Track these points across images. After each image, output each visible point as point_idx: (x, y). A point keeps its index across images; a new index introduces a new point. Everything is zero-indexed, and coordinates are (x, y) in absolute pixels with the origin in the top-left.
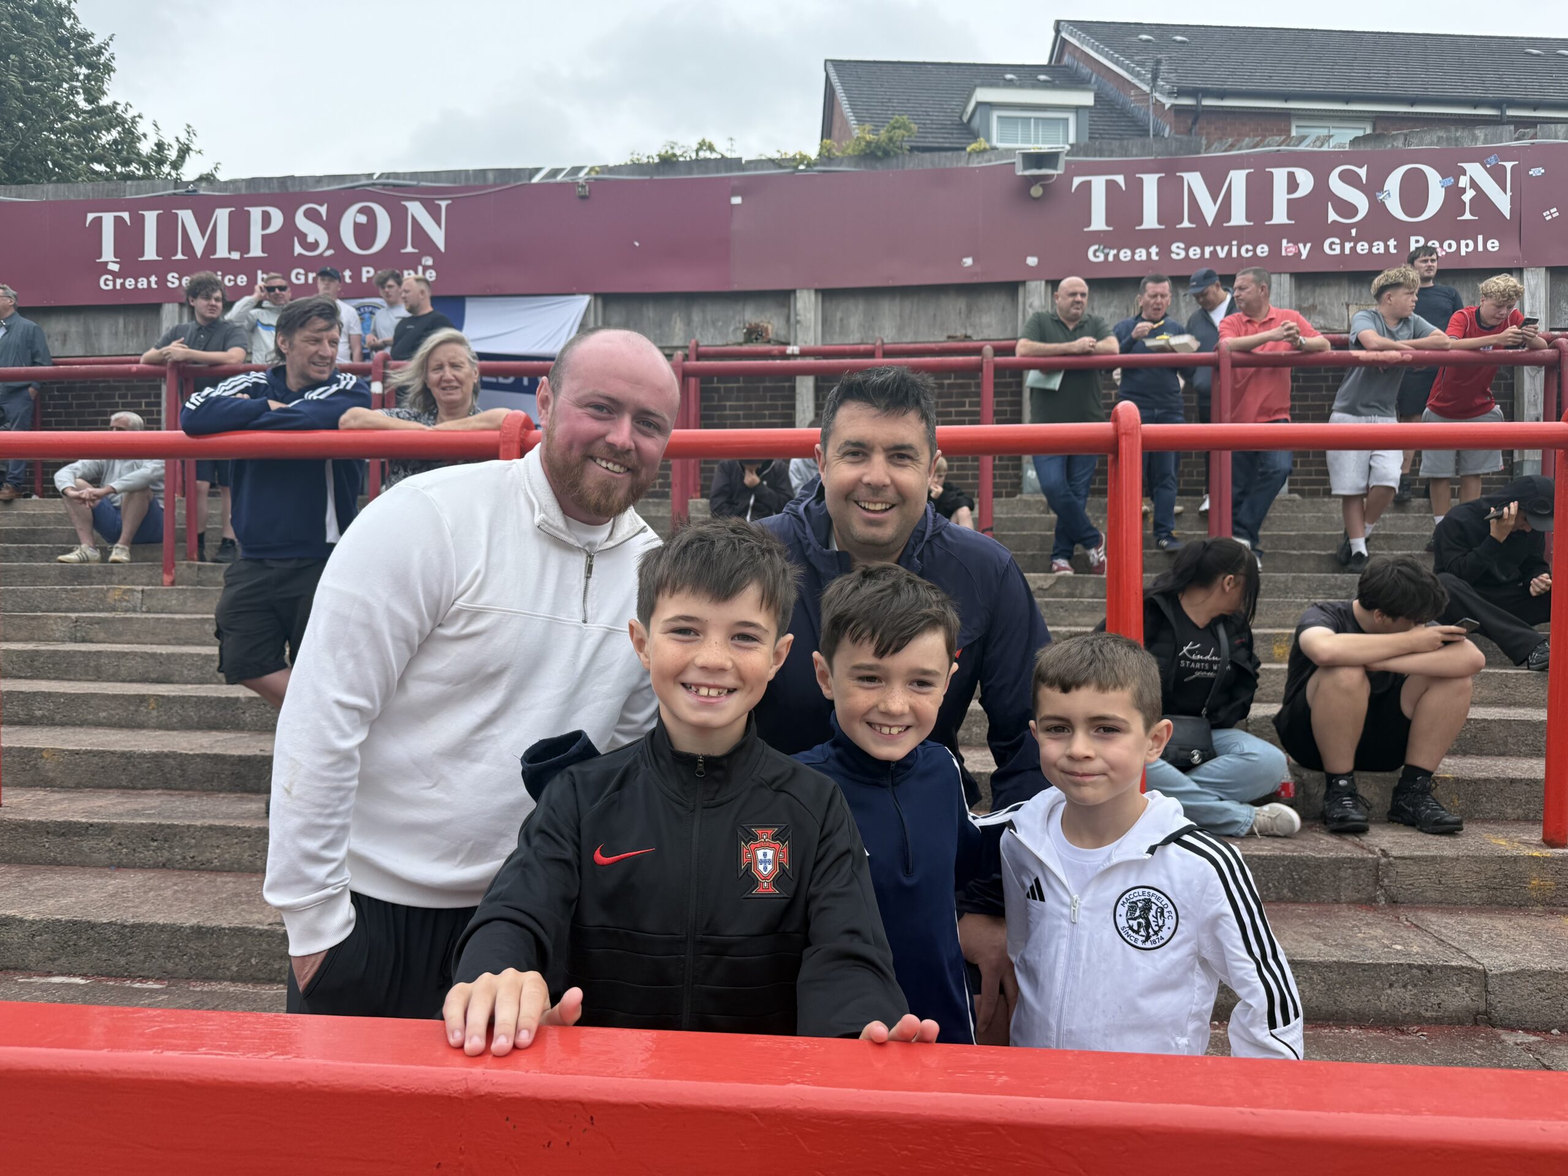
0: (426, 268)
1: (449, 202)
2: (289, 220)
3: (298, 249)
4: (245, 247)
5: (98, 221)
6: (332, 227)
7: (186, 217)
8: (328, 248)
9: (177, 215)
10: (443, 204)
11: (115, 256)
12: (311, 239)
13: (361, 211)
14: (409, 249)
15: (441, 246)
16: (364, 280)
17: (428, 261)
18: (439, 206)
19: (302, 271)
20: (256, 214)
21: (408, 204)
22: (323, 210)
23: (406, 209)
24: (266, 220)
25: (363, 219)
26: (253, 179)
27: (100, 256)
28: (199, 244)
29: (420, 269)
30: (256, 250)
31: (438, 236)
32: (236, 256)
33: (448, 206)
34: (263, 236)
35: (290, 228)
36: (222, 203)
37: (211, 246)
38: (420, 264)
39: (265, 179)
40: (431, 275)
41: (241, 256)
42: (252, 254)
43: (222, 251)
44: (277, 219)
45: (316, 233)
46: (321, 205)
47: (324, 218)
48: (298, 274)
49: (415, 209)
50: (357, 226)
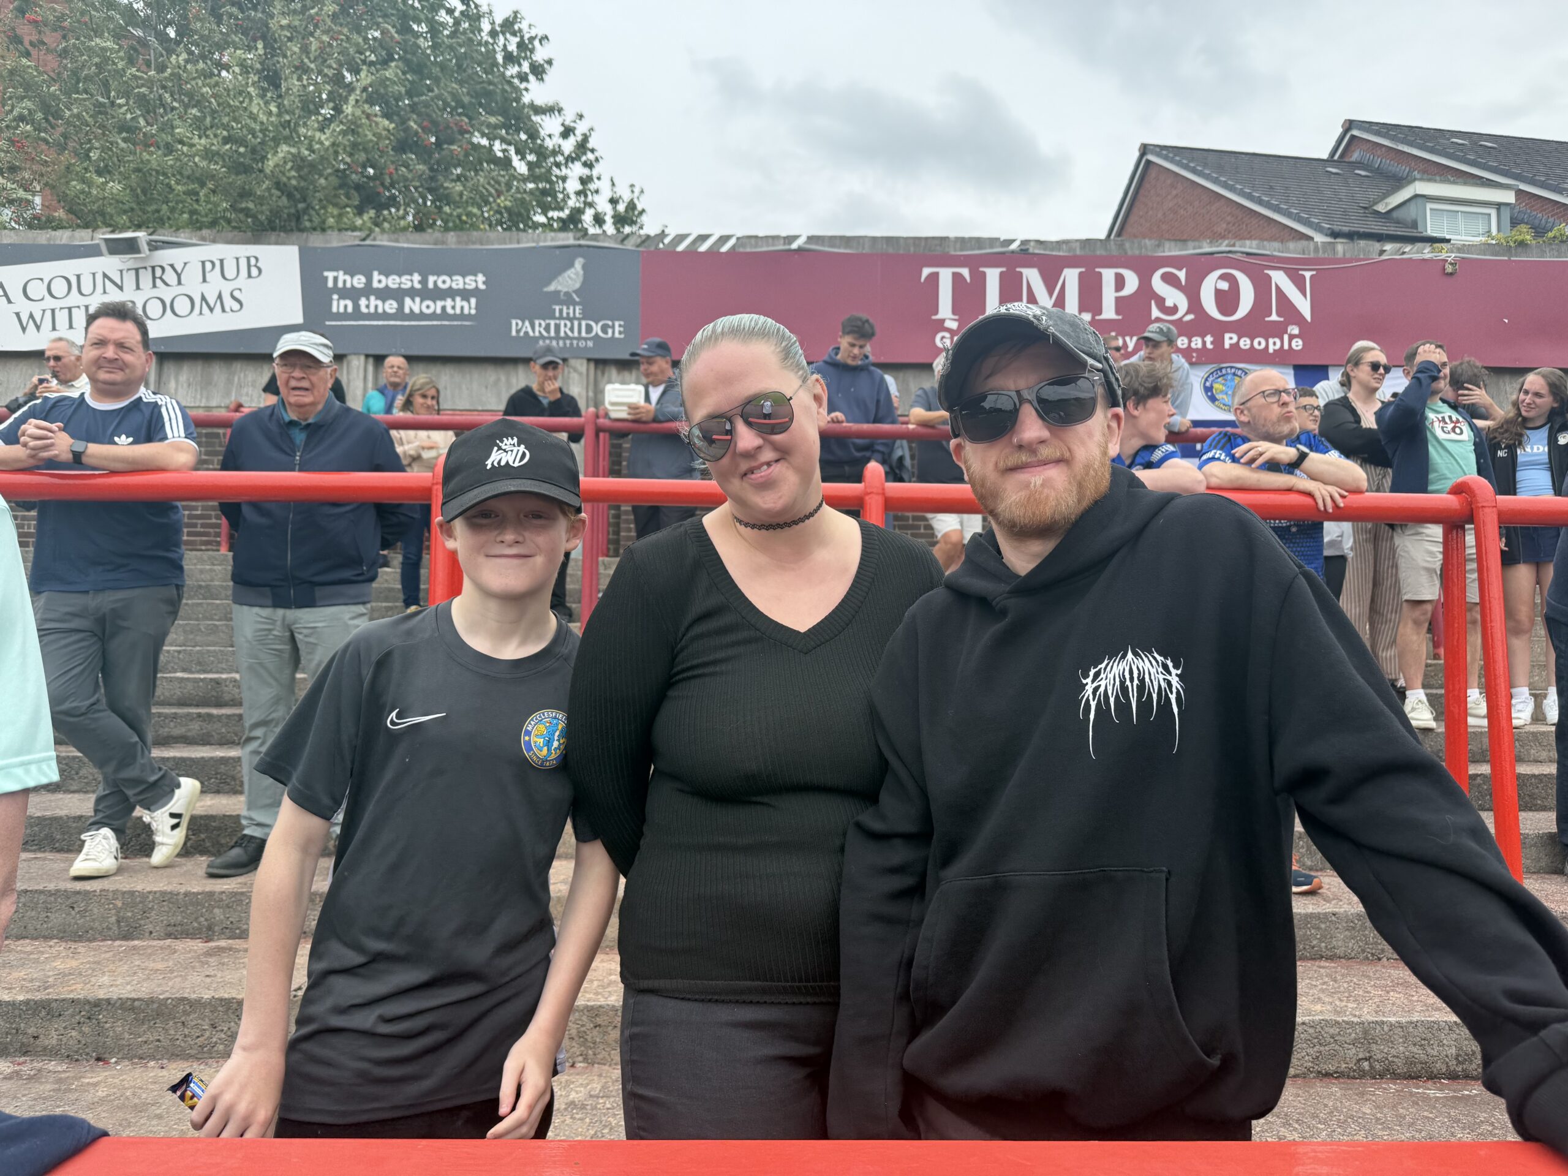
0: (1292, 337)
1: (1315, 273)
2: (1145, 285)
3: (1155, 313)
4: (1097, 309)
5: (935, 277)
6: (1192, 292)
7: (1032, 276)
8: (1186, 314)
10: (1308, 275)
11: (954, 312)
12: (1169, 303)
13: (1223, 277)
14: (1274, 317)
15: (1307, 314)
16: (1227, 346)
17: (1294, 330)
18: (1304, 277)
20: (1108, 275)
21: (1271, 273)
22: (1182, 275)
23: (1269, 278)
24: (1120, 283)
25: (1224, 286)
26: (1086, 240)
27: (936, 312)
29: (1286, 337)
30: (1109, 312)
31: (1304, 306)
33: (1312, 277)
34: (1118, 299)
35: (1146, 291)
36: (1072, 262)
38: (1287, 333)
40: (1297, 344)
41: (1093, 317)
42: (1104, 316)
44: (1132, 282)
45: (1175, 297)
46: (1180, 269)
47: (1183, 283)
49: (1279, 278)
50: (1218, 293)
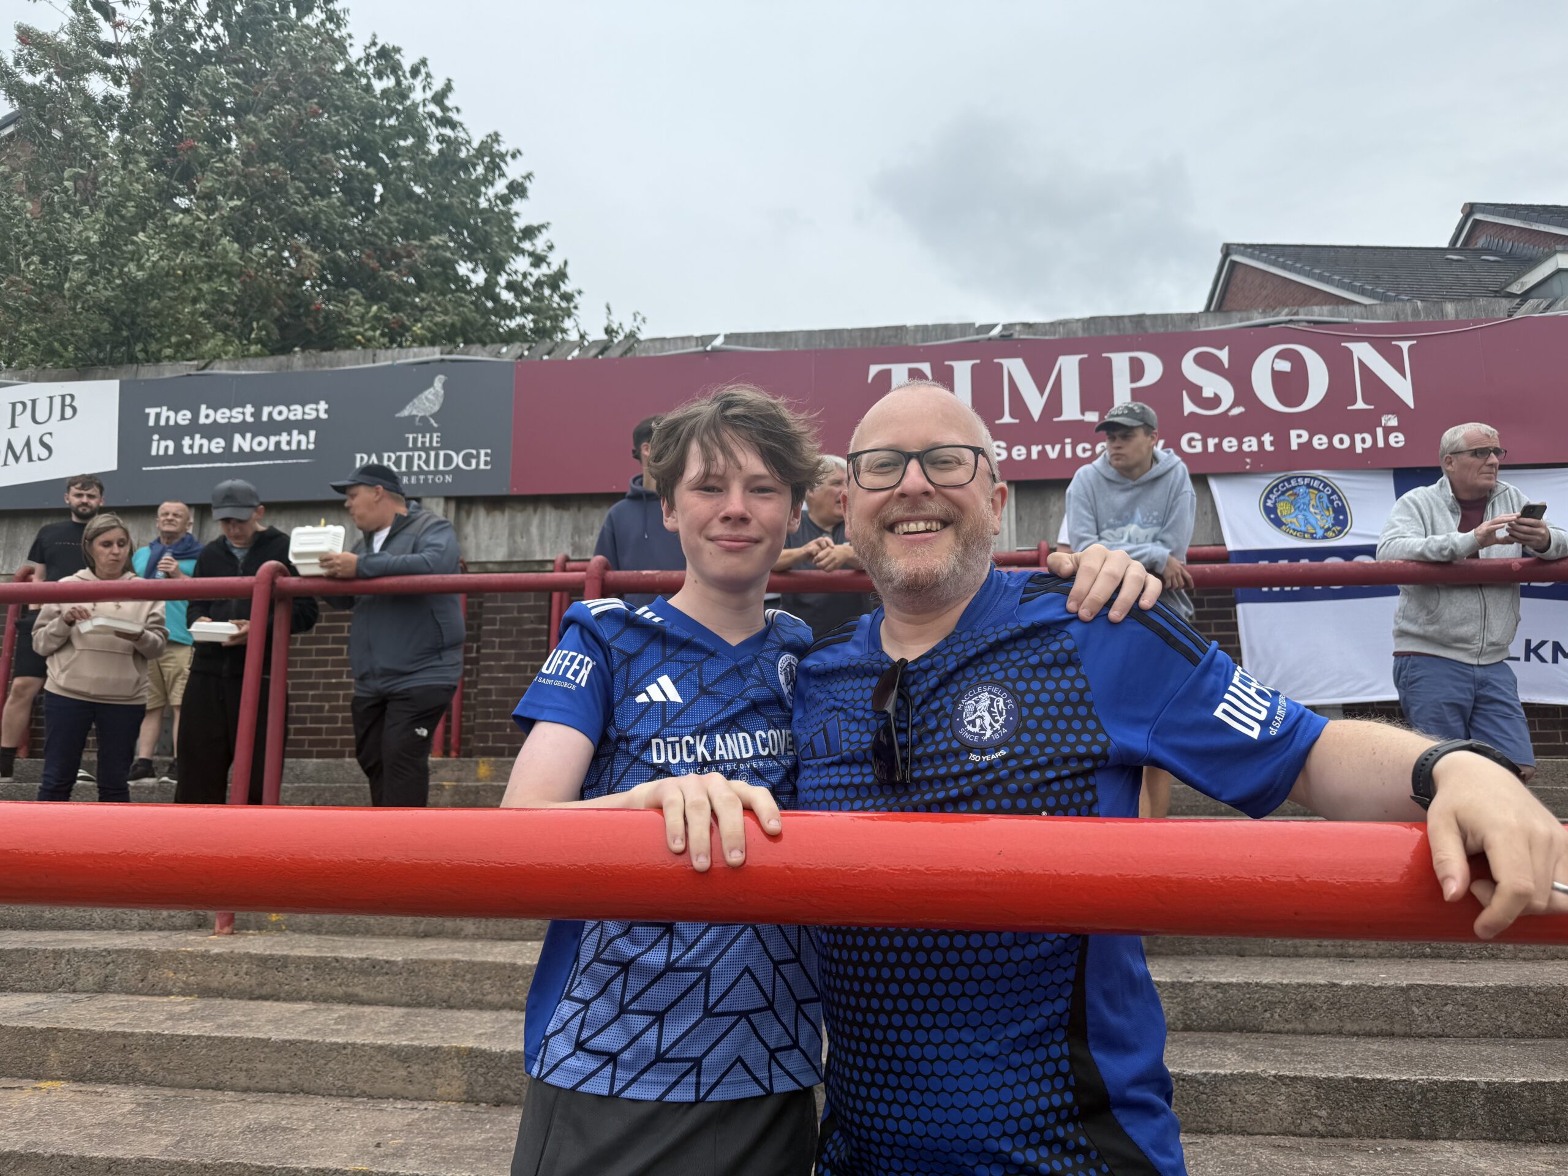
1: (1415, 342)
2: (1173, 371)
3: (1189, 407)
5: (886, 376)
6: (1240, 377)
7: (1015, 368)
8: (1233, 405)
9: (1001, 366)
10: (1405, 345)
12: (1208, 393)
13: (1280, 355)
14: (1360, 405)
15: (1409, 400)
16: (1294, 446)
17: (1393, 422)
18: (1400, 349)
19: (1197, 436)
20: (1120, 362)
21: (1351, 346)
22: (1224, 355)
23: (1348, 351)
24: (1137, 370)
25: (1285, 366)
26: (1093, 319)
28: (1036, 404)
29: (1380, 431)
31: (1403, 387)
32: (1092, 417)
33: (1410, 348)
34: (1133, 390)
35: (1173, 378)
36: (1069, 346)
37: (1054, 404)
38: (1380, 425)
39: (1111, 318)
40: (1397, 440)
43: (1071, 410)
44: (1154, 368)
45: (1214, 385)
46: (1221, 348)
47: (1226, 366)
48: (1191, 440)
49: (1363, 352)
50: (1277, 376)
